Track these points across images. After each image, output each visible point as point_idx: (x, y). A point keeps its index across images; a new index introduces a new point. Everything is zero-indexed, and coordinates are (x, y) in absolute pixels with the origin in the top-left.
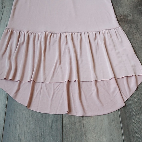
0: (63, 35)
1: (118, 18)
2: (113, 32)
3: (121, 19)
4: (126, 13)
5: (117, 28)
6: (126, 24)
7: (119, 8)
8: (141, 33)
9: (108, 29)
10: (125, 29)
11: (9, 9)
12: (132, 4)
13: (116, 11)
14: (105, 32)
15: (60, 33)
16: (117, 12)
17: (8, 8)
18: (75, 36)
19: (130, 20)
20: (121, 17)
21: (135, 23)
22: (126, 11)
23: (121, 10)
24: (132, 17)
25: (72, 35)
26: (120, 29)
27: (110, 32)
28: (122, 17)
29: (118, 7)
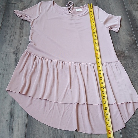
0: (72, 64)
1: (117, 53)
2: (113, 64)
3: (120, 54)
4: (123, 49)
5: (116, 62)
6: (124, 59)
7: (118, 45)
8: (136, 68)
9: (109, 62)
10: (123, 63)
11: (26, 39)
12: (128, 43)
13: (115, 48)
14: (107, 64)
15: (70, 62)
16: (116, 48)
17: (25, 37)
18: (82, 66)
19: (127, 56)
20: (119, 52)
21: (130, 59)
22: (123, 48)
23: (119, 47)
24: (128, 53)
25: (80, 64)
26: (119, 63)
27: (111, 64)
28: (120, 53)
29: (117, 44)
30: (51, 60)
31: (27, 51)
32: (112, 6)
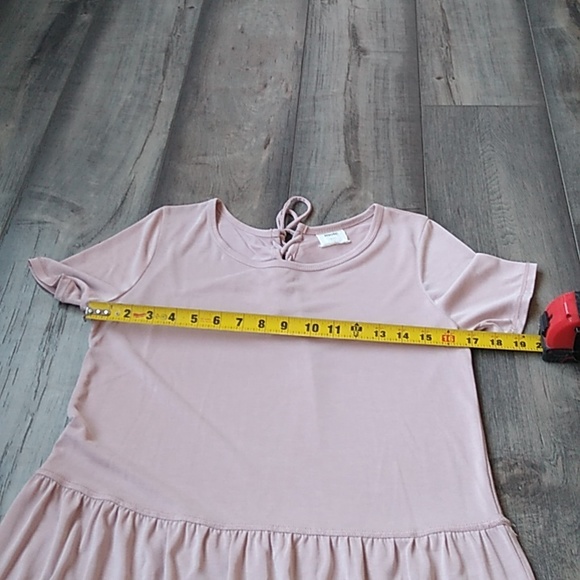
0: (256, 542)
1: (500, 472)
2: (471, 545)
3: (514, 480)
4: (537, 450)
5: (489, 527)
6: (533, 506)
7: (509, 423)
9: (453, 528)
10: (529, 533)
11: (60, 402)
12: (566, 410)
13: (493, 440)
14: (437, 542)
15: (245, 532)
16: (497, 443)
17: (58, 395)
18: (306, 553)
19: (552, 490)
20: (511, 467)
21: (571, 505)
22: (536, 440)
23: (513, 434)
24: (561, 476)
25: (294, 544)
26: (504, 537)
27: (460, 544)
28: (517, 471)
29: (505, 421)
30: (154, 520)
31: (45, 473)
32: (499, 209)
